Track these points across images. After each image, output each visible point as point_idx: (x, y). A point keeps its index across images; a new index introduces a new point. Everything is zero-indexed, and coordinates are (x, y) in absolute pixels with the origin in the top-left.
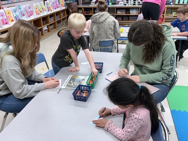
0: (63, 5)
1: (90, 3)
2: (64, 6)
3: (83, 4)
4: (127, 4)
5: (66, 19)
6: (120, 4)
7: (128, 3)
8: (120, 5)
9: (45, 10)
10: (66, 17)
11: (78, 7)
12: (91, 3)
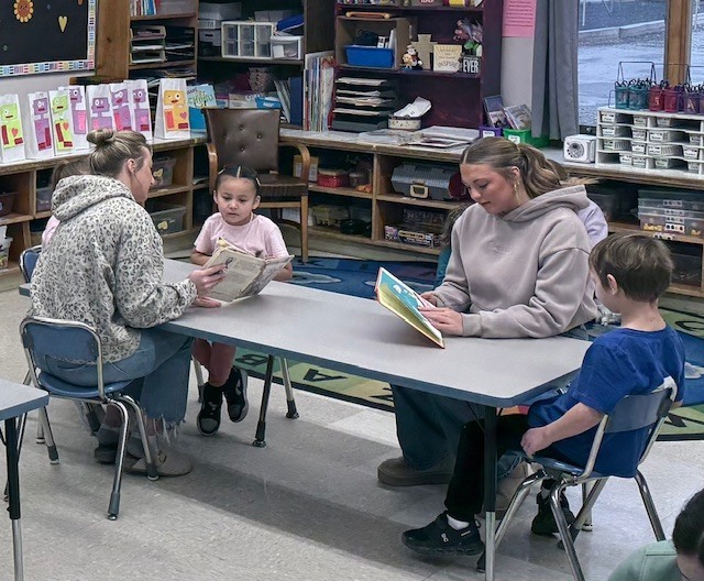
0: (178, 120)
1: (386, 119)
2: (182, 126)
3: (336, 124)
4: (625, 156)
5: (183, 203)
6: (566, 147)
7: (628, 146)
8: (567, 157)
9: (18, 141)
10: (185, 193)
11: (280, 139)
12: (394, 124)
